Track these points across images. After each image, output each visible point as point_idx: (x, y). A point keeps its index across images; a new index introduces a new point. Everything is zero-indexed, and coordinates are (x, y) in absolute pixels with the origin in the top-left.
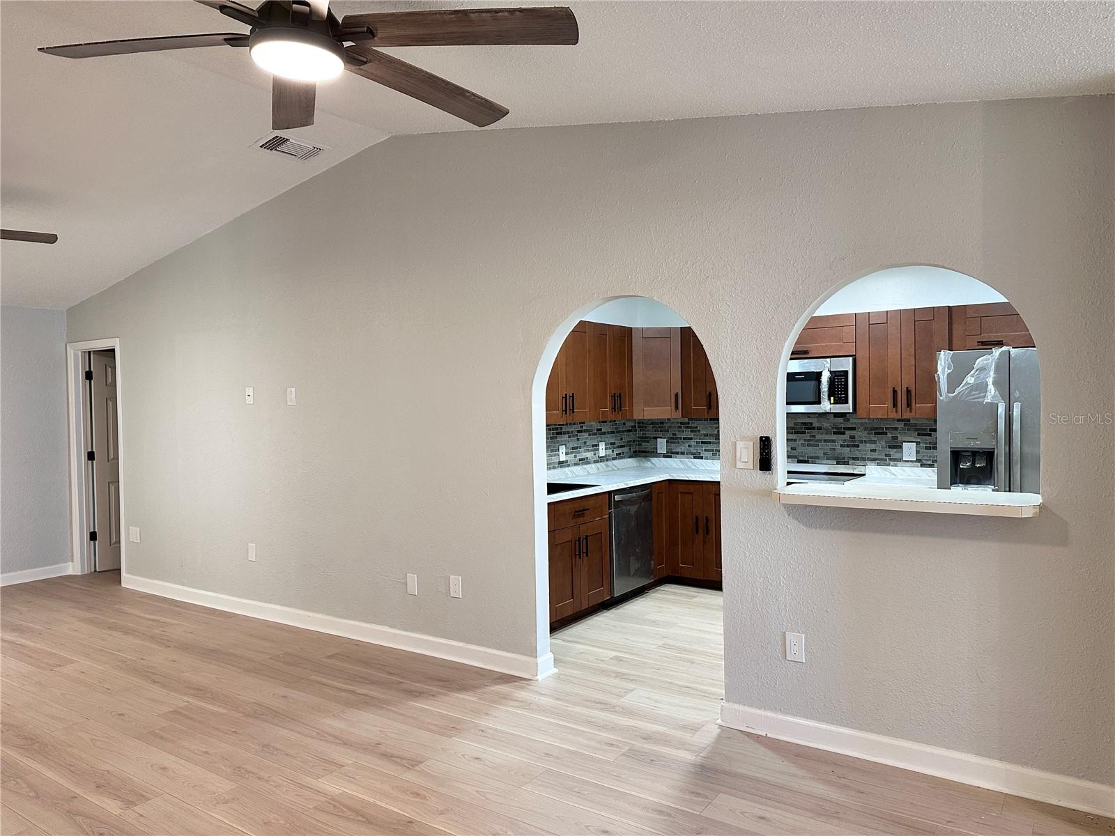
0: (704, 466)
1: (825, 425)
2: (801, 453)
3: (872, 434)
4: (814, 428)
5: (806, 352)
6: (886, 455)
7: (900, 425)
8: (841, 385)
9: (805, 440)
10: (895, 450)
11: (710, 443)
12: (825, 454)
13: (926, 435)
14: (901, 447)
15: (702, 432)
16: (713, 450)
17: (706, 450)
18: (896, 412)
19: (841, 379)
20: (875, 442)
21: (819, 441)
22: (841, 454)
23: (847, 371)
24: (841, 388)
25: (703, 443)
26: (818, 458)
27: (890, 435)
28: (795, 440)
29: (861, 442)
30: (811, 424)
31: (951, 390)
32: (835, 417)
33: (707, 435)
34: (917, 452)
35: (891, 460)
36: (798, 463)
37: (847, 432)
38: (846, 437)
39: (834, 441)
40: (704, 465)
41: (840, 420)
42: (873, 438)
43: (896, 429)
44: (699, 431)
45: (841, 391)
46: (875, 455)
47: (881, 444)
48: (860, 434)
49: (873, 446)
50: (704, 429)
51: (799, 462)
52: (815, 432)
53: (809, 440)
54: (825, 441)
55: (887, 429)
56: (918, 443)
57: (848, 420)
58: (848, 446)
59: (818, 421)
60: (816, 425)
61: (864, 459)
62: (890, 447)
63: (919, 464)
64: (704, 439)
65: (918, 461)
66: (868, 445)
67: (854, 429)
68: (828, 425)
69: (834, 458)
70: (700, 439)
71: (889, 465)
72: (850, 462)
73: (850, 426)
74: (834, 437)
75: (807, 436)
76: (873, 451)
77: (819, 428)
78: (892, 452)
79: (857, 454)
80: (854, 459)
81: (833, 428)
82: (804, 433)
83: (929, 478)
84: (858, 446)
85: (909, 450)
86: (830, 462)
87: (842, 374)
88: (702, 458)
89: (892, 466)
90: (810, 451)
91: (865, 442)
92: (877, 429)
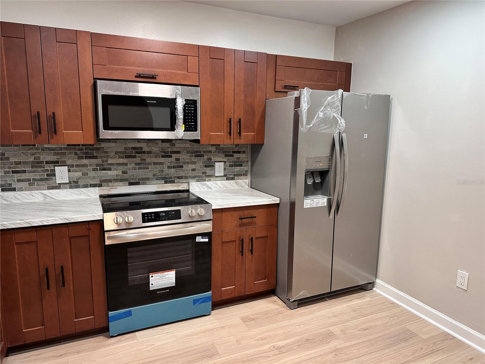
0: (18, 199)
1: (155, 149)
2: (132, 177)
3: (192, 156)
4: (144, 152)
5: (153, 77)
6: (203, 173)
7: (213, 149)
8: (191, 113)
9: (136, 164)
10: (210, 168)
11: (24, 172)
12: (154, 175)
13: (229, 156)
14: (213, 166)
15: (12, 160)
16: (30, 180)
17: (18, 181)
18: (230, 139)
19: (191, 107)
20: (195, 163)
21: (149, 164)
22: (168, 174)
23: (196, 101)
24: (192, 116)
25: (13, 172)
26: (148, 179)
27: (206, 157)
28: (126, 164)
29: (185, 163)
30: (141, 148)
31: (308, 123)
32: (162, 142)
33: (17, 163)
34: (225, 169)
35: (206, 176)
36: (129, 185)
37: (173, 155)
38: (173, 159)
39: (162, 164)
40: (20, 197)
41: (167, 145)
42: (194, 159)
43: (210, 152)
44: (8, 159)
45: (191, 119)
46: (195, 173)
47: (199, 164)
48: (184, 157)
49: (193, 166)
50: (15, 156)
51: (131, 184)
52: (145, 156)
53: (139, 164)
54: (155, 163)
55: (204, 152)
56: (225, 162)
57: (174, 145)
58: (174, 167)
59: (148, 146)
60: (146, 149)
61: (186, 177)
62: (206, 166)
63: (225, 178)
64: (15, 167)
65: (225, 176)
66: (190, 165)
67: (178, 152)
68: (157, 149)
69: (163, 179)
70: (10, 168)
71: (205, 180)
72: (176, 181)
73: (176, 150)
74: (162, 160)
75: (138, 160)
76: (193, 170)
77: (149, 152)
78: (208, 170)
79: (182, 174)
80: (179, 178)
81: (160, 152)
82: (135, 157)
83: (232, 188)
84: (182, 167)
85: (219, 168)
86: (159, 182)
87: (192, 102)
88: (14, 190)
89: (207, 181)
90: (141, 173)
91: (188, 163)
92: (196, 152)
